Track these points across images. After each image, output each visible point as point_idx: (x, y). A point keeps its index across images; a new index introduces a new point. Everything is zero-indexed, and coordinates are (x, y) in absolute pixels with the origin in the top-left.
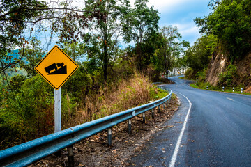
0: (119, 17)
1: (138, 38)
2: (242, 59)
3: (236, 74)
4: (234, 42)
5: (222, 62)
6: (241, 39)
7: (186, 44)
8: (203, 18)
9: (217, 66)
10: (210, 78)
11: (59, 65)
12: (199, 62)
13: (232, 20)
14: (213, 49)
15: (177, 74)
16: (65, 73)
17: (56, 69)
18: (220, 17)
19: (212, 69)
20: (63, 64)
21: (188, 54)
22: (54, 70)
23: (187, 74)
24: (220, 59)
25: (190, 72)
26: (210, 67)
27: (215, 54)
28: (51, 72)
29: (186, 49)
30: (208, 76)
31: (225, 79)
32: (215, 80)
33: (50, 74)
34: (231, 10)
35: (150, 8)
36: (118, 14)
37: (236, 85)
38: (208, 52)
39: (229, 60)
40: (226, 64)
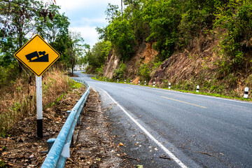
0: (33, 18)
1: (51, 38)
2: (129, 60)
3: (126, 71)
4: (125, 48)
5: (116, 62)
6: (129, 46)
7: (88, 47)
8: (102, 28)
9: (112, 65)
10: (107, 72)
11: (40, 53)
12: (97, 61)
13: (123, 32)
14: (107, 51)
15: (78, 69)
16: (48, 61)
17: (38, 56)
18: (116, 29)
19: (108, 67)
20: (44, 52)
21: (89, 54)
22: (36, 58)
23: (87, 69)
24: (113, 59)
25: (89, 68)
26: (106, 65)
27: (109, 56)
28: (32, 59)
29: (87, 50)
30: (105, 72)
31: (118, 74)
32: (111, 75)
33: (31, 61)
34: (123, 25)
35: (61, 15)
36: (33, 15)
37: (126, 78)
38: (104, 54)
39: (121, 60)
40: (119, 63)
